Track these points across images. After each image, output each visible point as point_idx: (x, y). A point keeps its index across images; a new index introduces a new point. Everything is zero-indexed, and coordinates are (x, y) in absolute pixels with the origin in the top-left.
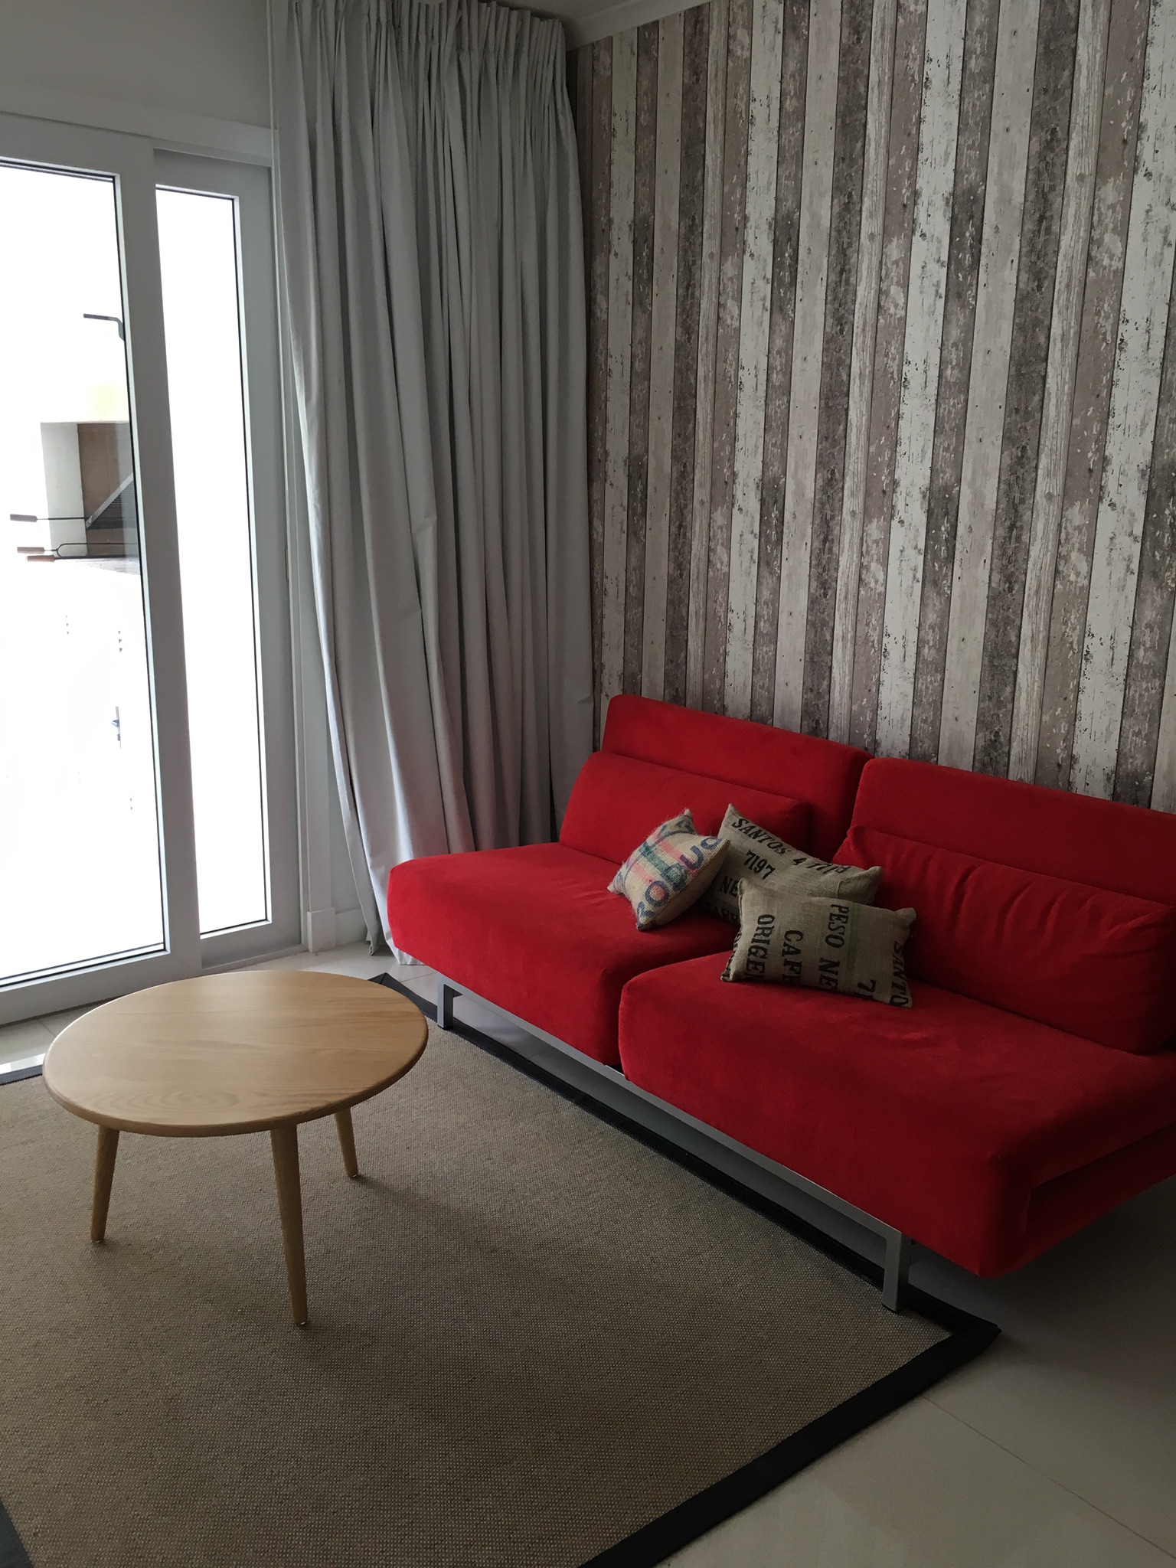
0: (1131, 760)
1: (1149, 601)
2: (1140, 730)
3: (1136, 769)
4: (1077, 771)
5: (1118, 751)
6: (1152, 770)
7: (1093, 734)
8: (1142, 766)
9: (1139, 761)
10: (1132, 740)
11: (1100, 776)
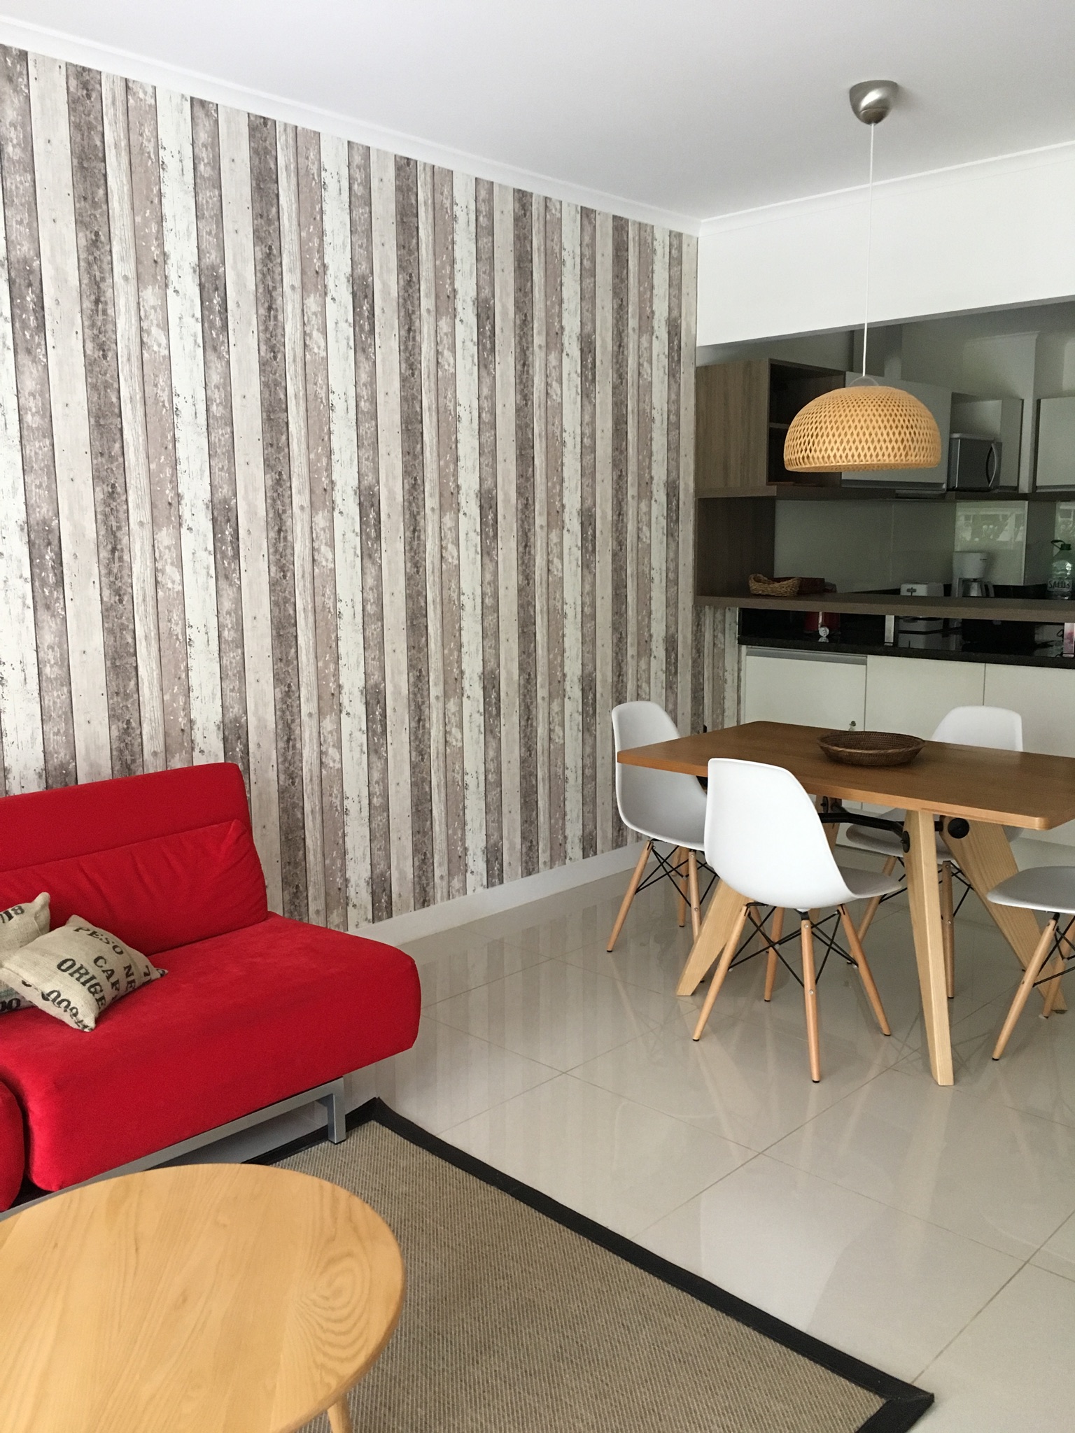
0: (56, 755)
1: (47, 628)
2: (59, 730)
3: (61, 762)
4: (11, 780)
5: (44, 752)
6: (74, 758)
7: (20, 745)
8: (65, 758)
9: (62, 755)
10: (54, 740)
11: (32, 776)
